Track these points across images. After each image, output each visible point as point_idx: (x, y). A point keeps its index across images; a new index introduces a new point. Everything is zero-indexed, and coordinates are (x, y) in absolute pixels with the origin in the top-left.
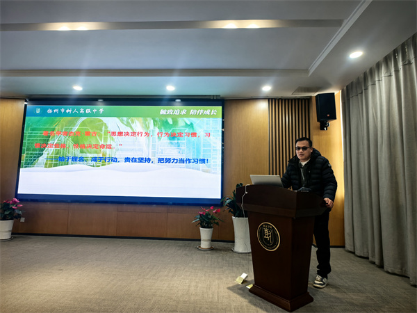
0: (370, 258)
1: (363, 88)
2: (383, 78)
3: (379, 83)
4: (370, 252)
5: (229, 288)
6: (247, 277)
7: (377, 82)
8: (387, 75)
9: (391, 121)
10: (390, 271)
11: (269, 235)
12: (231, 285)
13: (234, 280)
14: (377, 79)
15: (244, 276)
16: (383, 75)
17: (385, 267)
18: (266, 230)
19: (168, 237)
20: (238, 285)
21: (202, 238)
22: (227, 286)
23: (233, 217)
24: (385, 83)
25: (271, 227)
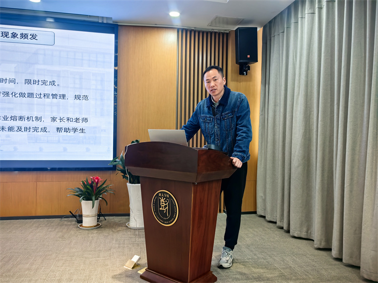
0: (278, 222)
1: (285, 26)
2: (306, 15)
3: (302, 20)
5: (114, 277)
6: (140, 259)
7: (300, 19)
8: (310, 12)
9: (310, 69)
10: (296, 235)
11: (165, 206)
12: (118, 272)
13: (124, 265)
14: (300, 16)
15: (135, 259)
16: (306, 12)
17: (291, 231)
18: (162, 200)
19: (39, 214)
20: (127, 271)
21: (84, 213)
22: (112, 274)
23: (128, 184)
24: (308, 21)
25: (168, 196)
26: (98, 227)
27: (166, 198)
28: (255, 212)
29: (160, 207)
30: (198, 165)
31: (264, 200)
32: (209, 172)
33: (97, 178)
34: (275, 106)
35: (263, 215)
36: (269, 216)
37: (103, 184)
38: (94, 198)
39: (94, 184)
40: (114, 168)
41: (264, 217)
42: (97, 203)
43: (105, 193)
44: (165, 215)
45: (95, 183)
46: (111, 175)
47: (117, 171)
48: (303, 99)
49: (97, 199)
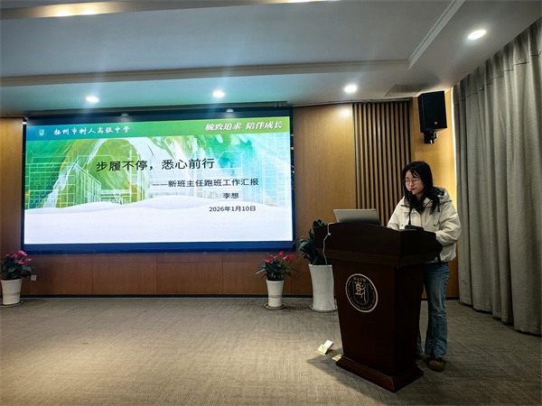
0: (494, 312)
1: (485, 83)
2: (515, 67)
3: (509, 74)
4: (494, 305)
5: (309, 361)
6: (333, 345)
7: (505, 73)
8: (520, 62)
9: (526, 128)
10: (523, 330)
11: (362, 292)
12: (312, 357)
13: (316, 349)
14: (505, 68)
15: (328, 344)
16: (514, 62)
17: (516, 324)
18: (358, 285)
19: (225, 293)
20: (321, 356)
21: (270, 294)
22: (306, 359)
23: (310, 265)
24: (518, 73)
25: (364, 281)
26: (283, 308)
27: (363, 282)
29: (356, 291)
34: (477, 174)
36: (479, 305)
40: (293, 249)
41: (471, 306)
44: (362, 300)
48: (518, 164)
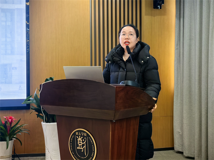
28: (172, 149)
29: (78, 146)
30: (116, 102)
31: (182, 136)
32: (126, 109)
33: (11, 118)
34: (190, 39)
35: (180, 150)
36: (187, 152)
37: (17, 124)
38: (8, 139)
39: (8, 125)
40: (28, 107)
41: (182, 153)
42: (11, 143)
43: (20, 133)
45: (8, 123)
46: (25, 114)
47: (31, 110)
49: (11, 140)
